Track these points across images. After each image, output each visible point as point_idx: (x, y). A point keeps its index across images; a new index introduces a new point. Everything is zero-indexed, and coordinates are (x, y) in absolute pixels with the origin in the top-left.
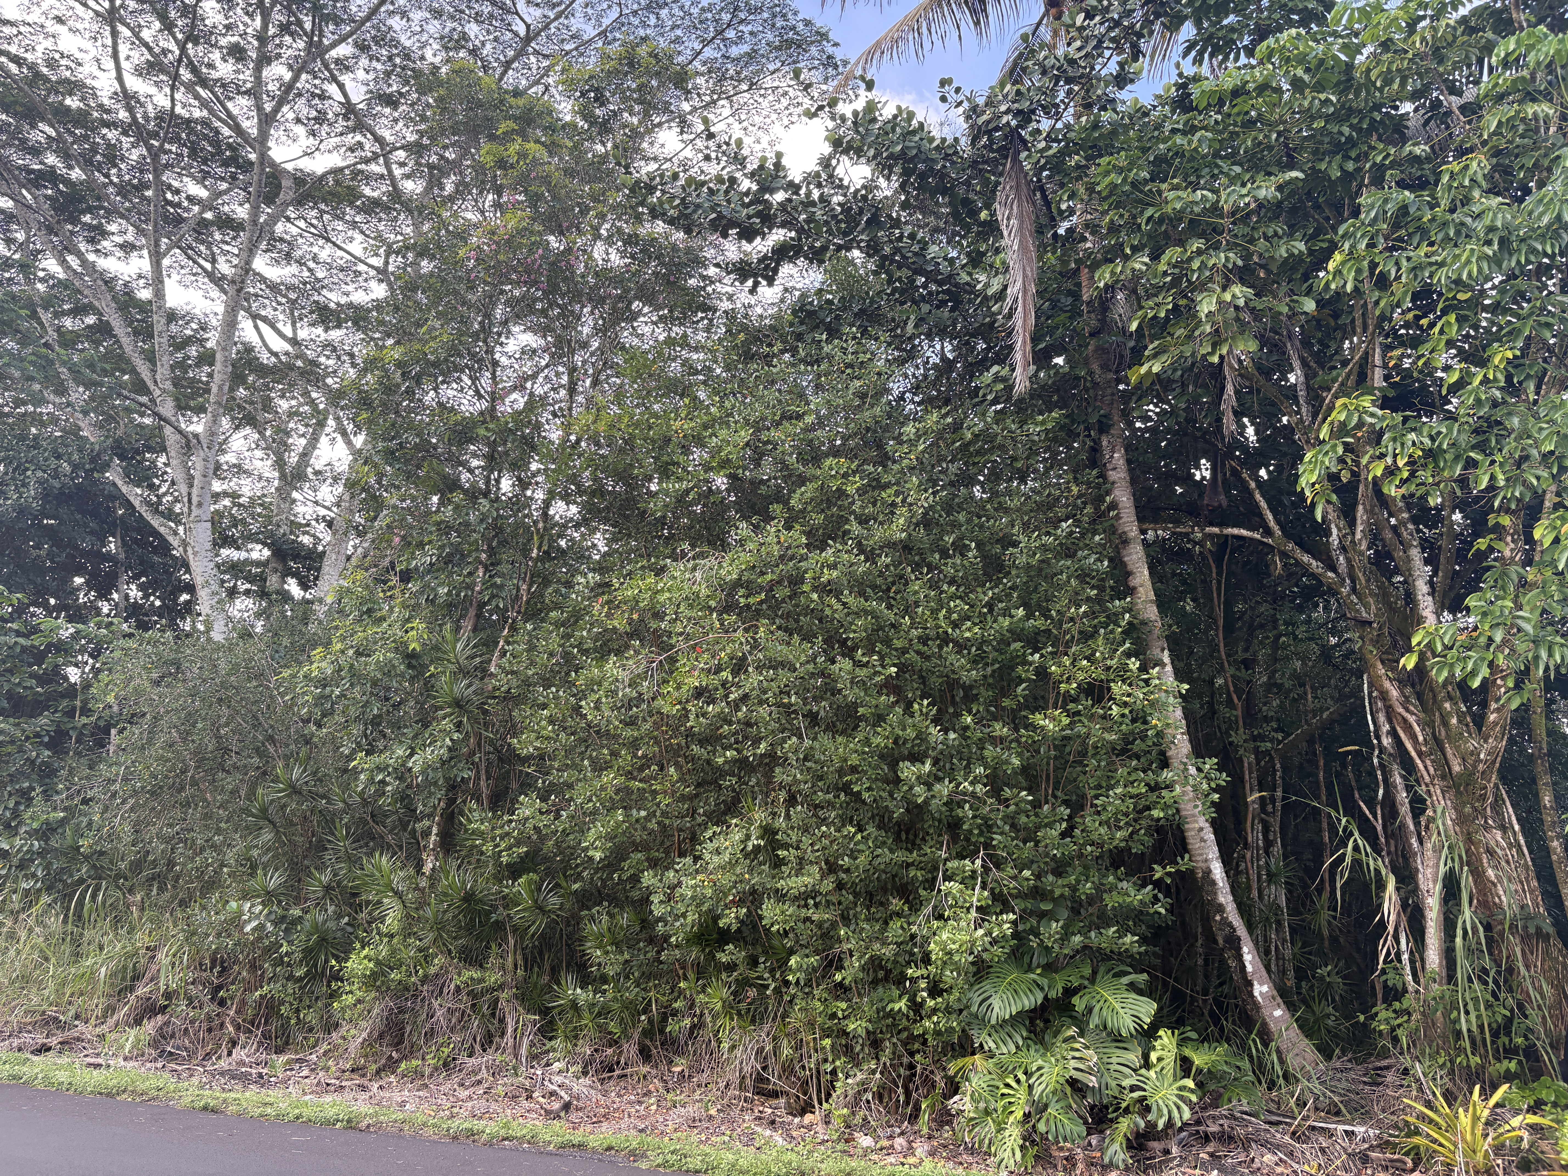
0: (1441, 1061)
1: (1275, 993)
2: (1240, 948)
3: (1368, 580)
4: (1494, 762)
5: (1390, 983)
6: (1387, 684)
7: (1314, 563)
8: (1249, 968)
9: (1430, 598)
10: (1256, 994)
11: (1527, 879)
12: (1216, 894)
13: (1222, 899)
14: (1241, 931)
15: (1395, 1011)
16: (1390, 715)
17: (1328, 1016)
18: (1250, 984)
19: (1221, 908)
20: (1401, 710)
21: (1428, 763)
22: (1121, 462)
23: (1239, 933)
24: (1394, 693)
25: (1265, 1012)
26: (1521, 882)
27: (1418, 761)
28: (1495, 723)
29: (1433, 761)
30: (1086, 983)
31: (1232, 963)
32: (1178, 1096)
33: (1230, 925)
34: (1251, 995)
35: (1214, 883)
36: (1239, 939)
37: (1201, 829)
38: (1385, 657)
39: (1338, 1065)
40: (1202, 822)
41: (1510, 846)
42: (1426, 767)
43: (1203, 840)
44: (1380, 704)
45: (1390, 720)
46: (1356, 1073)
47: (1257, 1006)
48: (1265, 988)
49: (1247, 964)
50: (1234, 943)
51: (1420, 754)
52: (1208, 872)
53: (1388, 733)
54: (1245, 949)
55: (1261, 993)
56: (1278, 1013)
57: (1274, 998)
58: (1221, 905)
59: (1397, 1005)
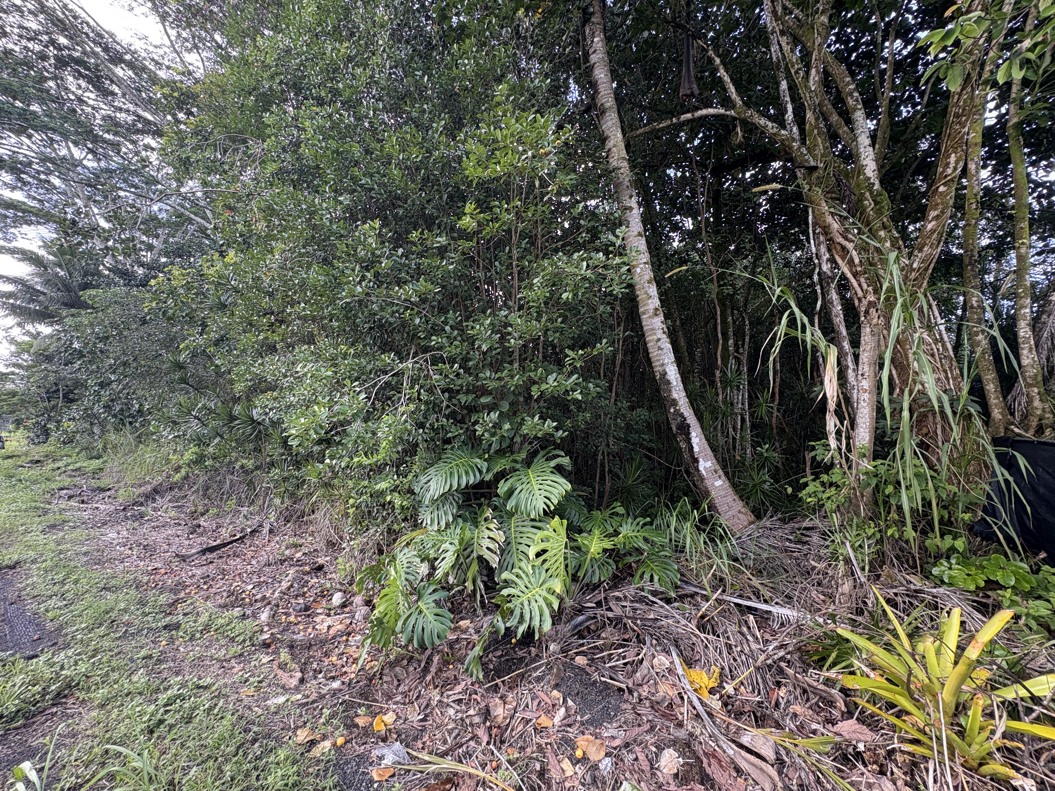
0: (870, 532)
1: (718, 467)
2: (689, 433)
3: (817, 119)
4: (926, 269)
5: (819, 458)
6: (829, 219)
7: (770, 124)
8: (696, 449)
9: (871, 149)
10: (701, 468)
11: (950, 368)
12: (670, 391)
13: (675, 395)
14: (691, 419)
15: (823, 484)
16: (831, 245)
17: (765, 482)
18: (696, 461)
19: (674, 403)
20: (840, 240)
21: (862, 280)
22: (600, 44)
23: (688, 421)
24: (835, 226)
25: (708, 483)
26: (945, 371)
27: (853, 281)
28: (933, 231)
29: (867, 279)
30: (518, 466)
31: (683, 445)
32: (545, 599)
33: (682, 415)
34: (697, 469)
35: (669, 383)
36: (689, 426)
37: (659, 340)
38: (829, 195)
39: (768, 524)
40: (660, 334)
41: (936, 341)
42: (860, 285)
43: (660, 348)
44: (822, 238)
45: (829, 250)
46: (785, 531)
47: (702, 479)
48: (709, 464)
49: (694, 445)
50: (685, 429)
51: (855, 275)
52: (664, 374)
53: (828, 260)
54: (693, 434)
55: (705, 468)
56: (719, 483)
57: (716, 471)
58: (674, 400)
59: (825, 478)
